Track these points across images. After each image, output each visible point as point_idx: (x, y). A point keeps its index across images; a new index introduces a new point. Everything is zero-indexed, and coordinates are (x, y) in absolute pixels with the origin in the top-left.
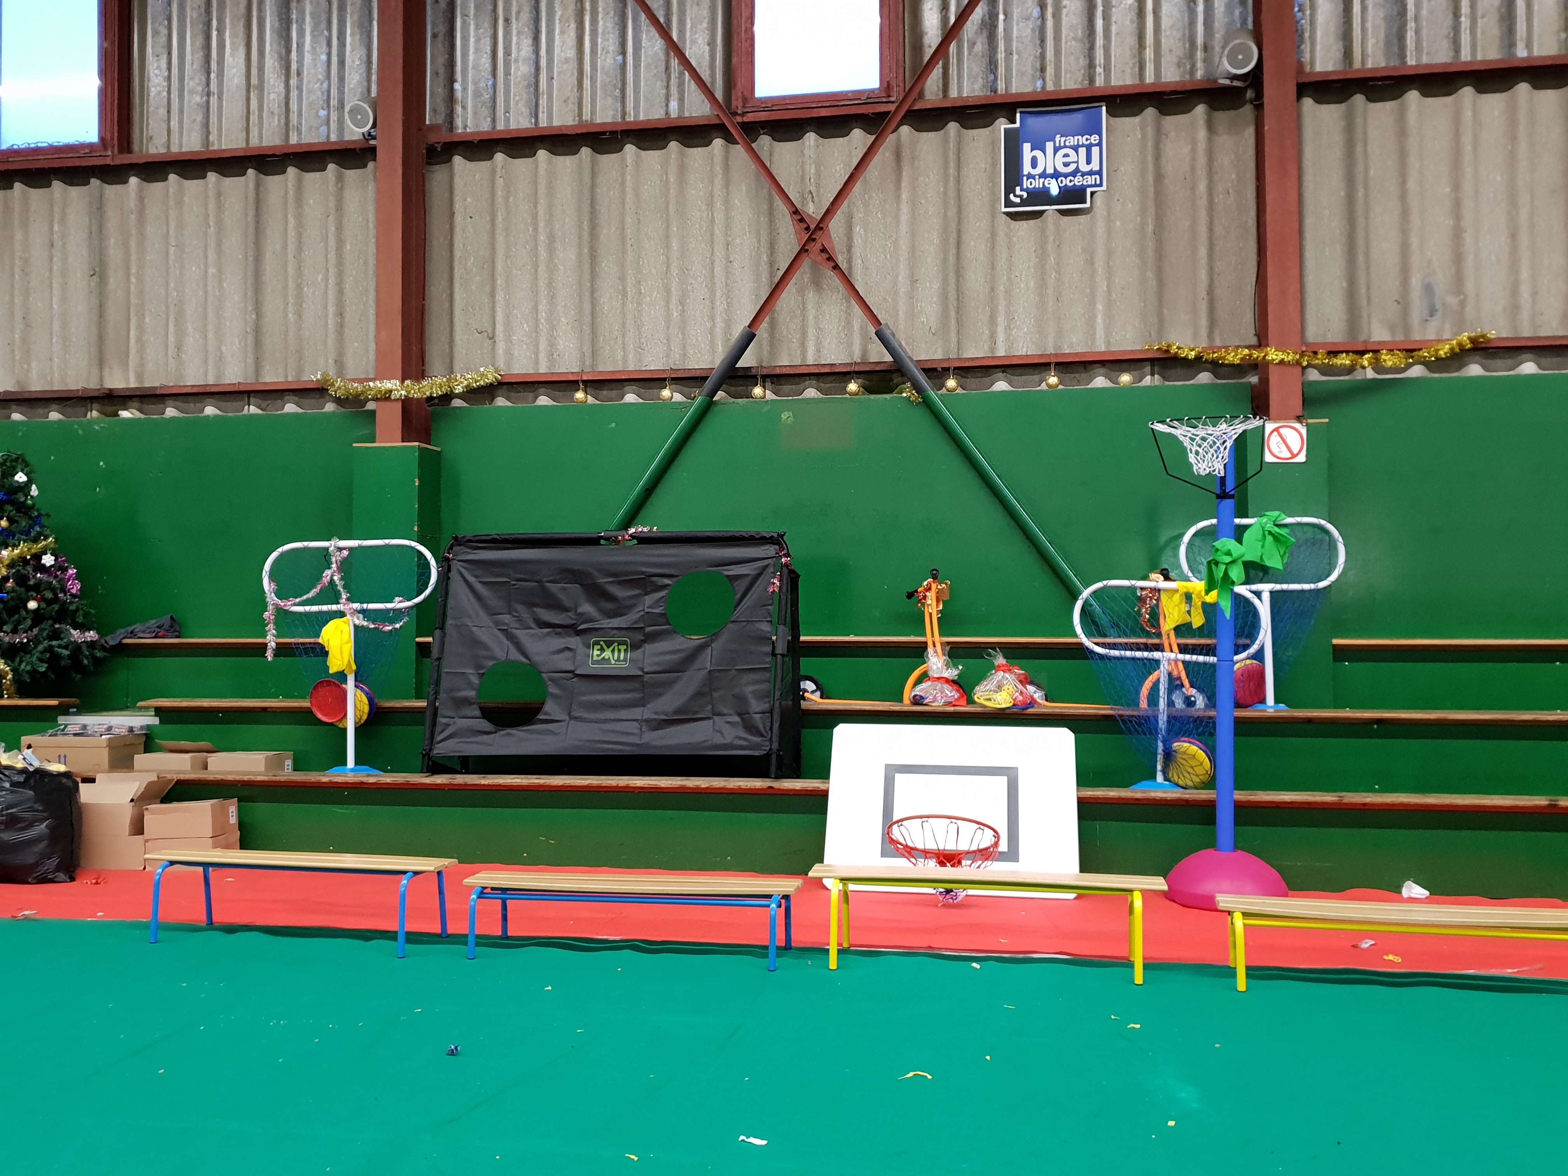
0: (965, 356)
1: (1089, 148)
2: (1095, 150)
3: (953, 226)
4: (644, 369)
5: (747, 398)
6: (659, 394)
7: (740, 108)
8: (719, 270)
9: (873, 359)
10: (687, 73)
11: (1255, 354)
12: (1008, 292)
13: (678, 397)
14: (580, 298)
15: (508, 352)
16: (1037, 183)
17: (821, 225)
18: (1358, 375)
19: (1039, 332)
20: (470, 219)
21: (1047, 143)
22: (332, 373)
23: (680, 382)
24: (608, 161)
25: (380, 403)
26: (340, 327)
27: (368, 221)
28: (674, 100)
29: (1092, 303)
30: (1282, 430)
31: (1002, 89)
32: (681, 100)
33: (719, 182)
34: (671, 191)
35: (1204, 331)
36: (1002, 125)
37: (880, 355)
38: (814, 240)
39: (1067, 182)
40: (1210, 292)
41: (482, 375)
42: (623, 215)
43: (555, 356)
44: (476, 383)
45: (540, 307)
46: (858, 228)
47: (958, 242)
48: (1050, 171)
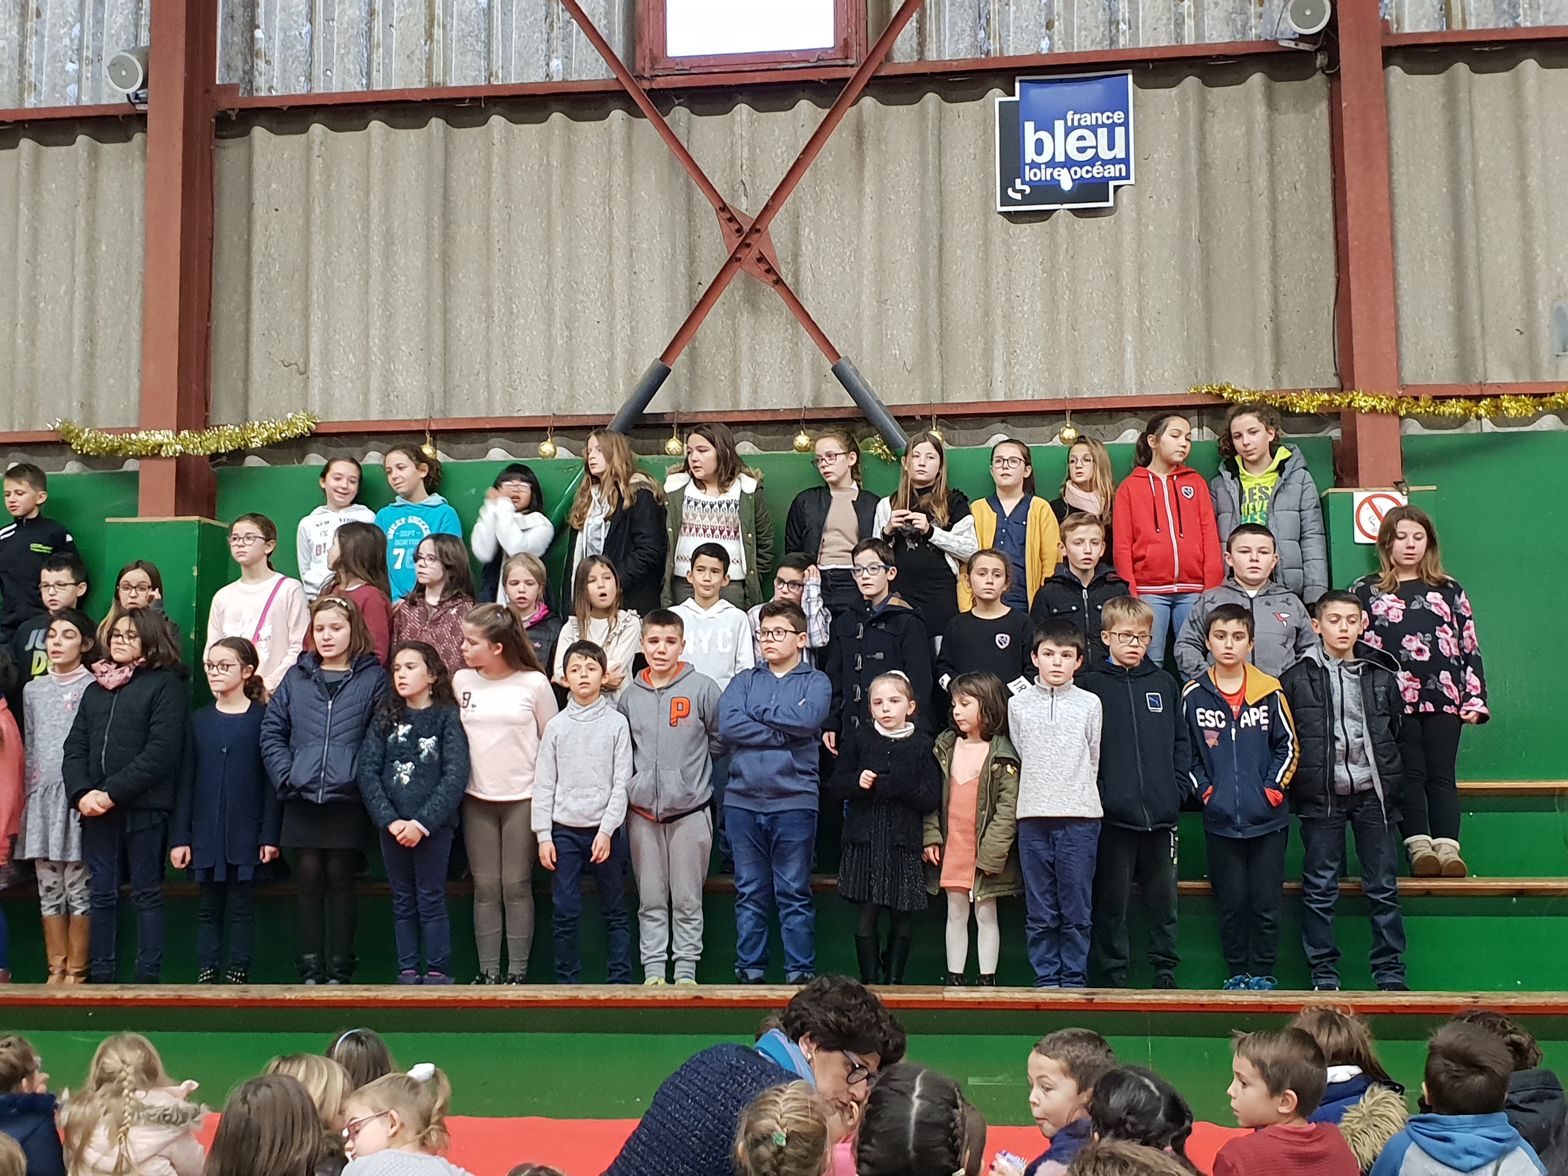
1: (1111, 128)
2: (1120, 132)
3: (934, 230)
4: (515, 415)
5: (658, 454)
6: (537, 449)
7: (647, 69)
8: (619, 283)
9: (829, 402)
10: (575, 22)
11: (1337, 400)
12: (1007, 317)
13: (563, 453)
14: (429, 321)
15: (326, 392)
16: (1044, 174)
17: (758, 227)
18: (1472, 428)
19: (1048, 370)
20: (274, 213)
21: (1056, 122)
22: (76, 422)
23: (566, 433)
24: (466, 136)
25: (146, 462)
26: (90, 356)
27: (132, 214)
28: (557, 58)
29: (1119, 333)
30: (1375, 501)
31: (995, 49)
32: (567, 58)
33: (619, 167)
34: (554, 178)
35: (1267, 371)
36: (997, 97)
37: (837, 397)
38: (749, 245)
39: (1082, 172)
40: (1275, 318)
41: (290, 423)
42: (488, 208)
43: (392, 397)
44: (280, 433)
45: (372, 332)
46: (807, 230)
47: (940, 251)
48: (1060, 158)
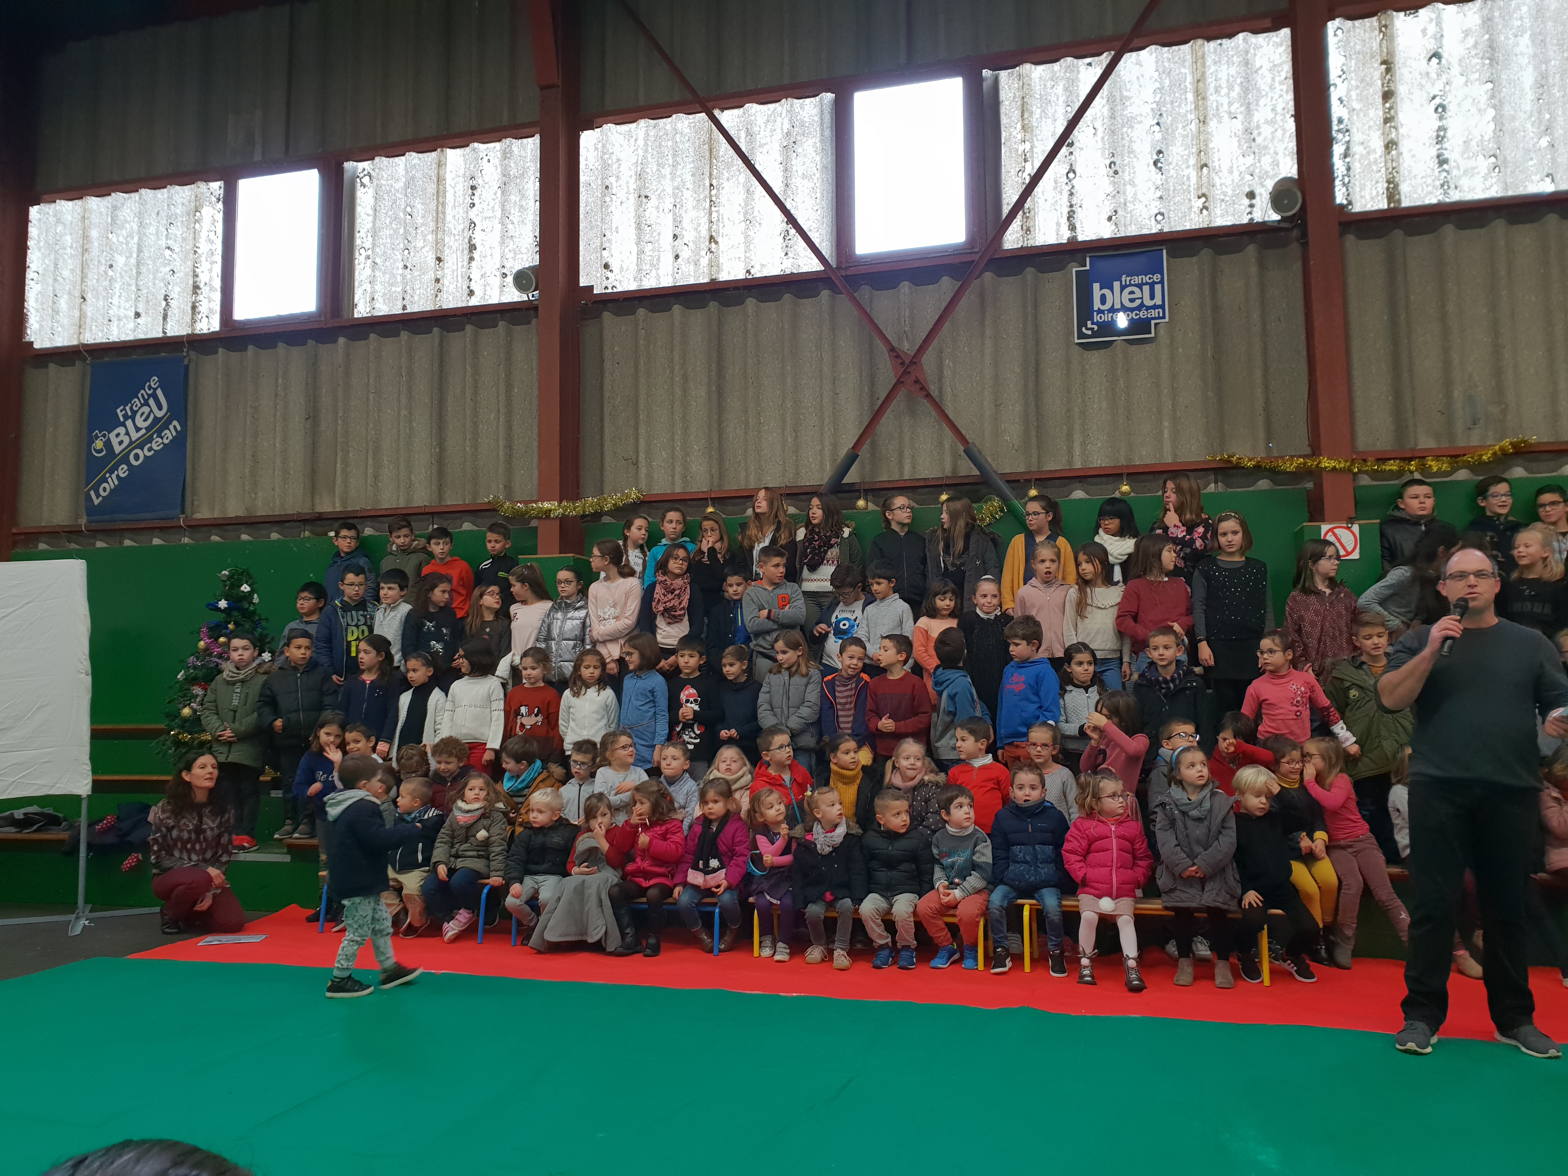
0: (1045, 469)
1: (1152, 286)
2: (1158, 288)
3: (1032, 357)
5: (853, 508)
7: (843, 264)
8: (827, 401)
9: (963, 472)
11: (1309, 462)
12: (1083, 413)
14: (710, 429)
15: (649, 476)
16: (1106, 317)
17: (915, 360)
19: (1111, 446)
20: (617, 365)
21: (1114, 283)
22: (501, 497)
23: (796, 497)
24: (732, 311)
25: (543, 521)
26: (509, 457)
28: (787, 259)
29: (1159, 420)
33: (826, 327)
34: (786, 336)
35: (1261, 444)
36: (1074, 268)
37: (967, 469)
38: (909, 373)
39: (1133, 315)
40: (1266, 408)
41: (627, 495)
42: (745, 357)
43: (688, 478)
44: (621, 502)
45: (676, 437)
46: (947, 361)
47: (1037, 370)
48: (1117, 306)
